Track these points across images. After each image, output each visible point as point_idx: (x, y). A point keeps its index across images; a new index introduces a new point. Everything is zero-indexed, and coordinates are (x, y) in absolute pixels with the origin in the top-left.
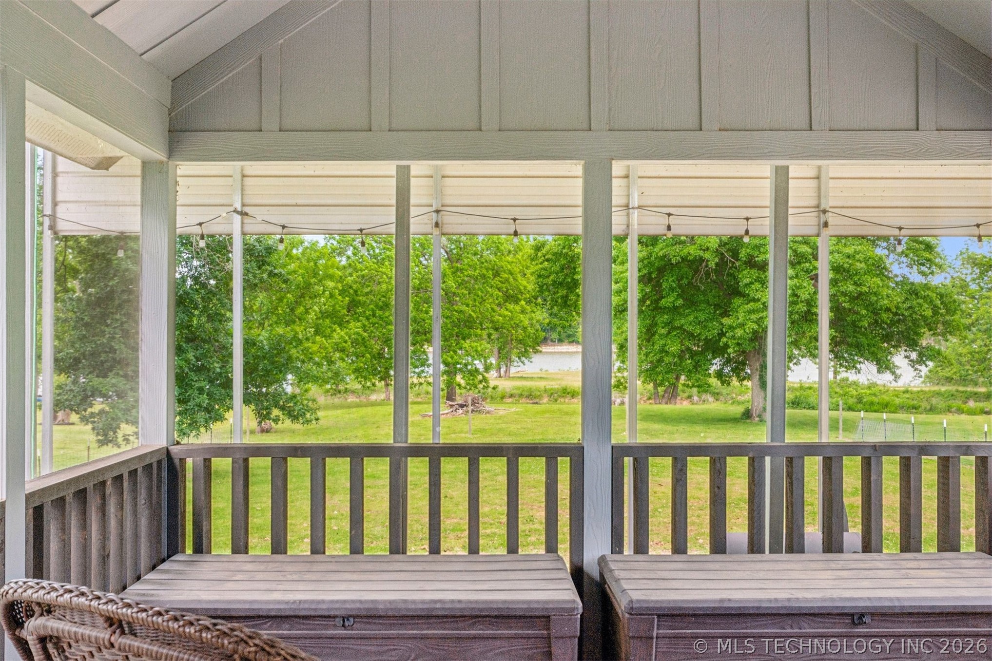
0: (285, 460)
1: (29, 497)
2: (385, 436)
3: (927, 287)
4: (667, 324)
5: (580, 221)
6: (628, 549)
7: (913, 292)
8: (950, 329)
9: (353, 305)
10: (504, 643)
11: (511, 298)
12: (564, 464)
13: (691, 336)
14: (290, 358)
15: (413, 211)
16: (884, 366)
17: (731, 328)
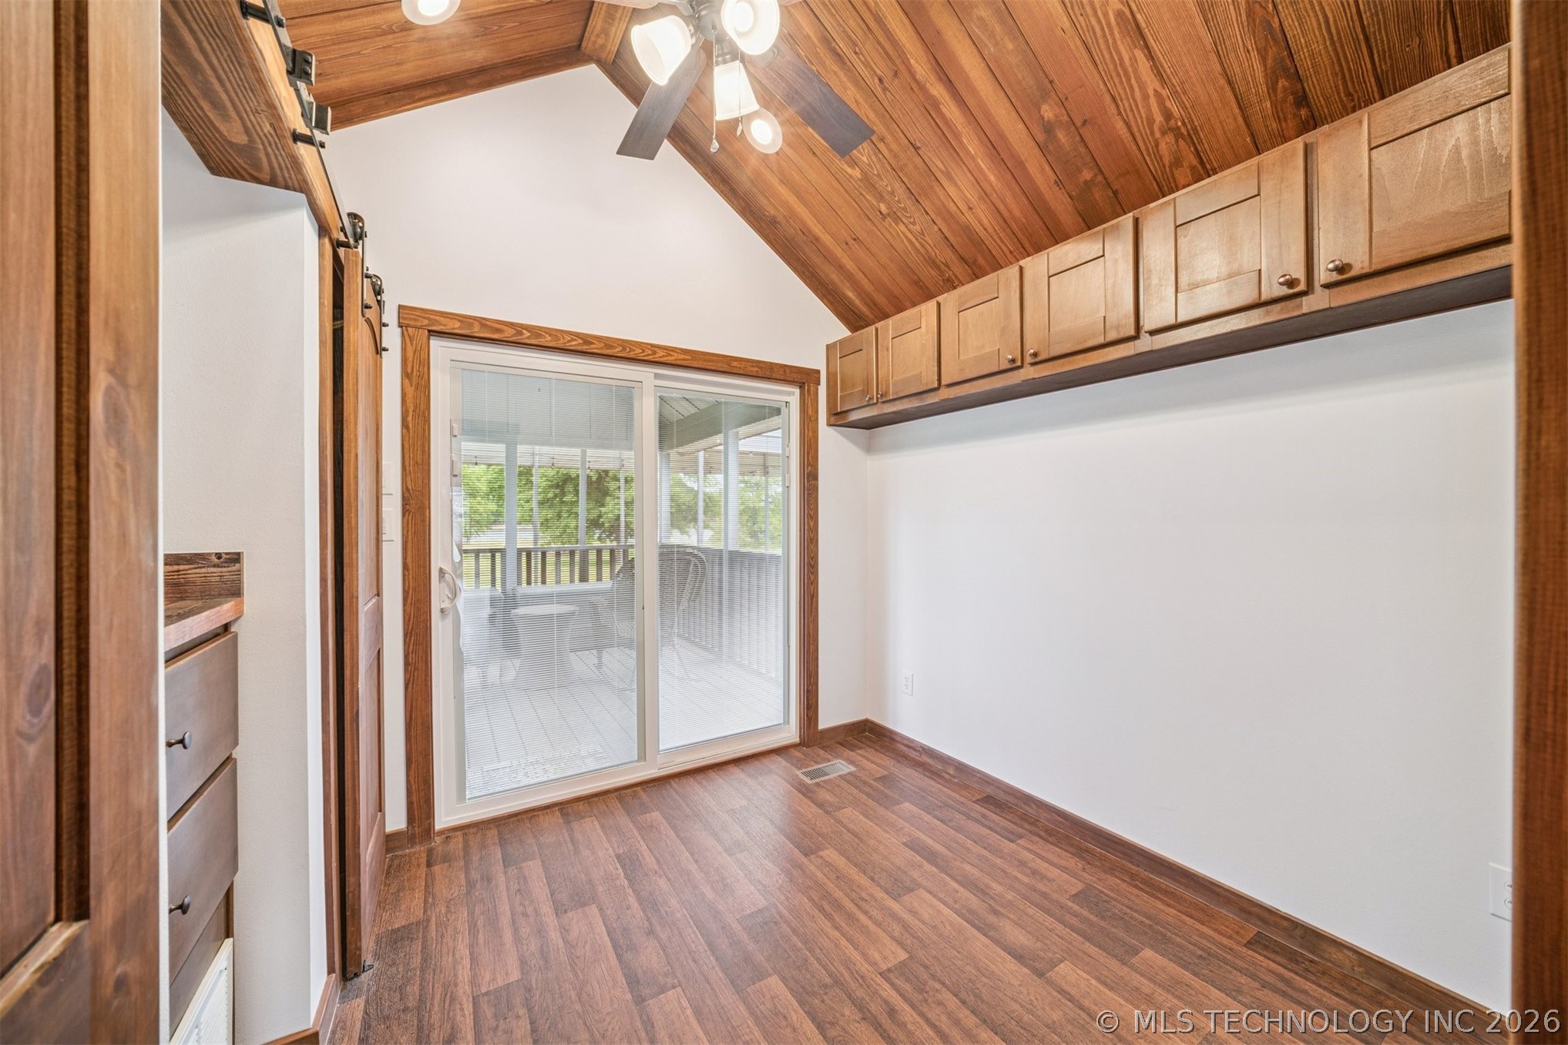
4: (568, 511)
17: (606, 513)
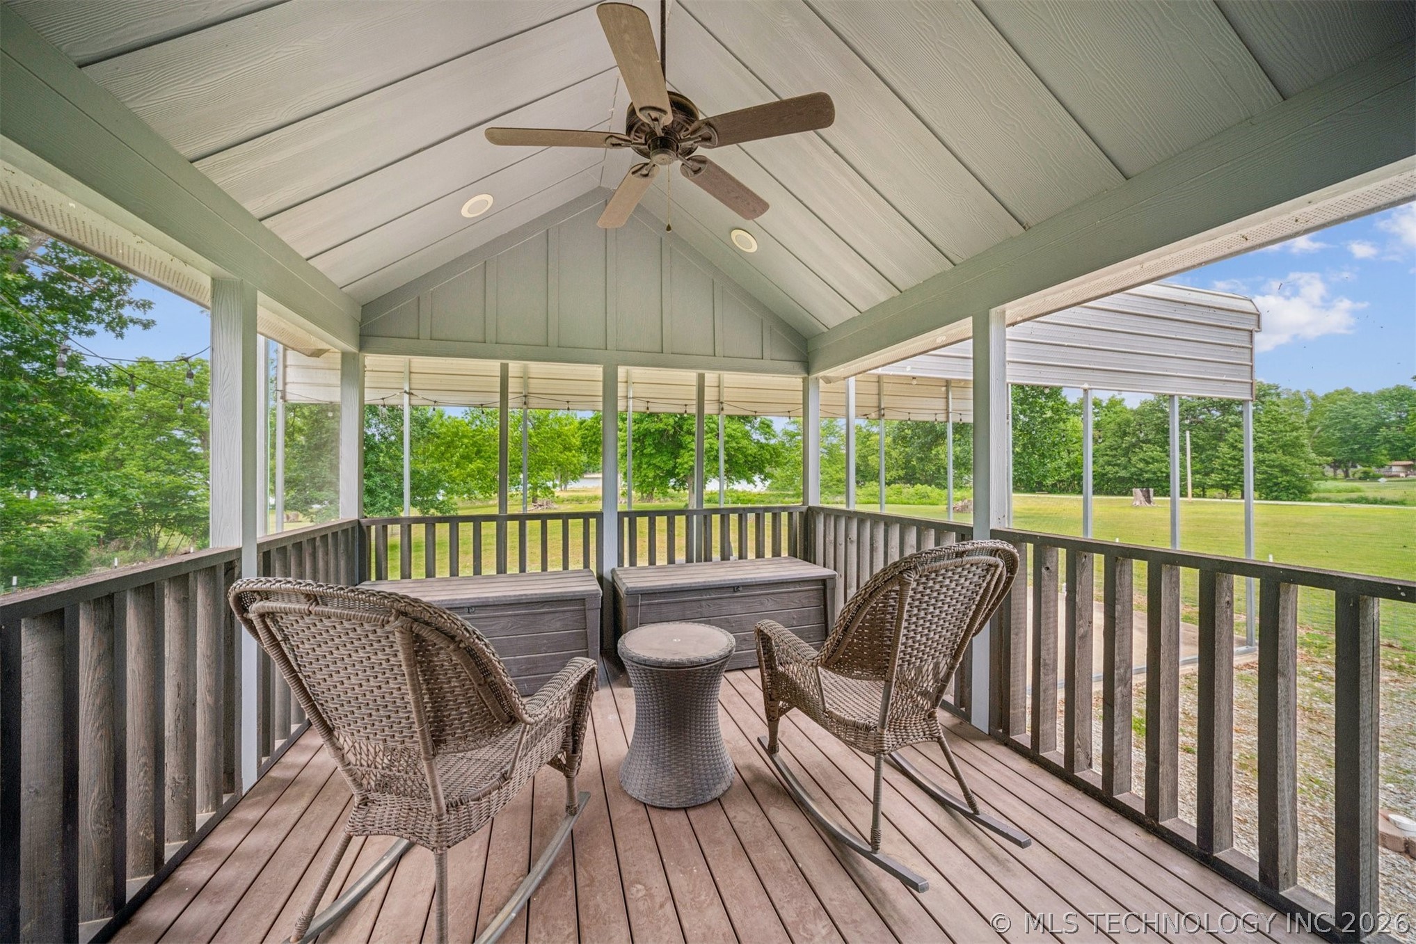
0: (434, 525)
1: (259, 546)
2: (495, 511)
3: (767, 445)
4: (647, 463)
5: (601, 404)
6: (626, 564)
7: (762, 447)
8: (778, 464)
9: (478, 452)
10: (561, 614)
11: (567, 448)
12: (593, 521)
13: (659, 468)
14: (440, 481)
15: (510, 396)
16: (750, 481)
17: (680, 464)
